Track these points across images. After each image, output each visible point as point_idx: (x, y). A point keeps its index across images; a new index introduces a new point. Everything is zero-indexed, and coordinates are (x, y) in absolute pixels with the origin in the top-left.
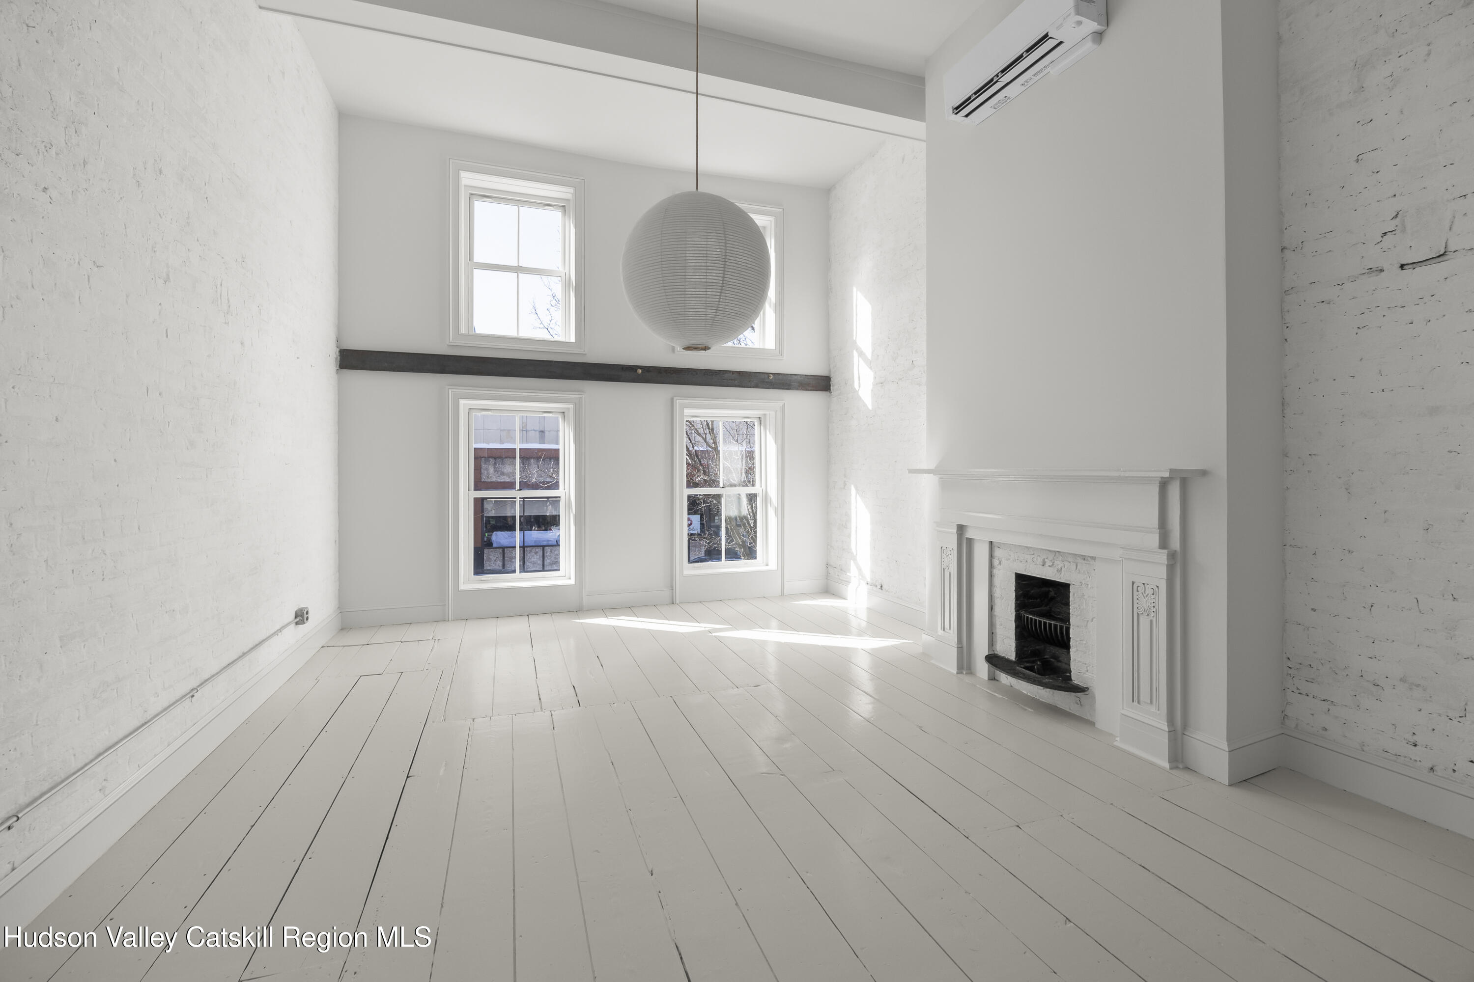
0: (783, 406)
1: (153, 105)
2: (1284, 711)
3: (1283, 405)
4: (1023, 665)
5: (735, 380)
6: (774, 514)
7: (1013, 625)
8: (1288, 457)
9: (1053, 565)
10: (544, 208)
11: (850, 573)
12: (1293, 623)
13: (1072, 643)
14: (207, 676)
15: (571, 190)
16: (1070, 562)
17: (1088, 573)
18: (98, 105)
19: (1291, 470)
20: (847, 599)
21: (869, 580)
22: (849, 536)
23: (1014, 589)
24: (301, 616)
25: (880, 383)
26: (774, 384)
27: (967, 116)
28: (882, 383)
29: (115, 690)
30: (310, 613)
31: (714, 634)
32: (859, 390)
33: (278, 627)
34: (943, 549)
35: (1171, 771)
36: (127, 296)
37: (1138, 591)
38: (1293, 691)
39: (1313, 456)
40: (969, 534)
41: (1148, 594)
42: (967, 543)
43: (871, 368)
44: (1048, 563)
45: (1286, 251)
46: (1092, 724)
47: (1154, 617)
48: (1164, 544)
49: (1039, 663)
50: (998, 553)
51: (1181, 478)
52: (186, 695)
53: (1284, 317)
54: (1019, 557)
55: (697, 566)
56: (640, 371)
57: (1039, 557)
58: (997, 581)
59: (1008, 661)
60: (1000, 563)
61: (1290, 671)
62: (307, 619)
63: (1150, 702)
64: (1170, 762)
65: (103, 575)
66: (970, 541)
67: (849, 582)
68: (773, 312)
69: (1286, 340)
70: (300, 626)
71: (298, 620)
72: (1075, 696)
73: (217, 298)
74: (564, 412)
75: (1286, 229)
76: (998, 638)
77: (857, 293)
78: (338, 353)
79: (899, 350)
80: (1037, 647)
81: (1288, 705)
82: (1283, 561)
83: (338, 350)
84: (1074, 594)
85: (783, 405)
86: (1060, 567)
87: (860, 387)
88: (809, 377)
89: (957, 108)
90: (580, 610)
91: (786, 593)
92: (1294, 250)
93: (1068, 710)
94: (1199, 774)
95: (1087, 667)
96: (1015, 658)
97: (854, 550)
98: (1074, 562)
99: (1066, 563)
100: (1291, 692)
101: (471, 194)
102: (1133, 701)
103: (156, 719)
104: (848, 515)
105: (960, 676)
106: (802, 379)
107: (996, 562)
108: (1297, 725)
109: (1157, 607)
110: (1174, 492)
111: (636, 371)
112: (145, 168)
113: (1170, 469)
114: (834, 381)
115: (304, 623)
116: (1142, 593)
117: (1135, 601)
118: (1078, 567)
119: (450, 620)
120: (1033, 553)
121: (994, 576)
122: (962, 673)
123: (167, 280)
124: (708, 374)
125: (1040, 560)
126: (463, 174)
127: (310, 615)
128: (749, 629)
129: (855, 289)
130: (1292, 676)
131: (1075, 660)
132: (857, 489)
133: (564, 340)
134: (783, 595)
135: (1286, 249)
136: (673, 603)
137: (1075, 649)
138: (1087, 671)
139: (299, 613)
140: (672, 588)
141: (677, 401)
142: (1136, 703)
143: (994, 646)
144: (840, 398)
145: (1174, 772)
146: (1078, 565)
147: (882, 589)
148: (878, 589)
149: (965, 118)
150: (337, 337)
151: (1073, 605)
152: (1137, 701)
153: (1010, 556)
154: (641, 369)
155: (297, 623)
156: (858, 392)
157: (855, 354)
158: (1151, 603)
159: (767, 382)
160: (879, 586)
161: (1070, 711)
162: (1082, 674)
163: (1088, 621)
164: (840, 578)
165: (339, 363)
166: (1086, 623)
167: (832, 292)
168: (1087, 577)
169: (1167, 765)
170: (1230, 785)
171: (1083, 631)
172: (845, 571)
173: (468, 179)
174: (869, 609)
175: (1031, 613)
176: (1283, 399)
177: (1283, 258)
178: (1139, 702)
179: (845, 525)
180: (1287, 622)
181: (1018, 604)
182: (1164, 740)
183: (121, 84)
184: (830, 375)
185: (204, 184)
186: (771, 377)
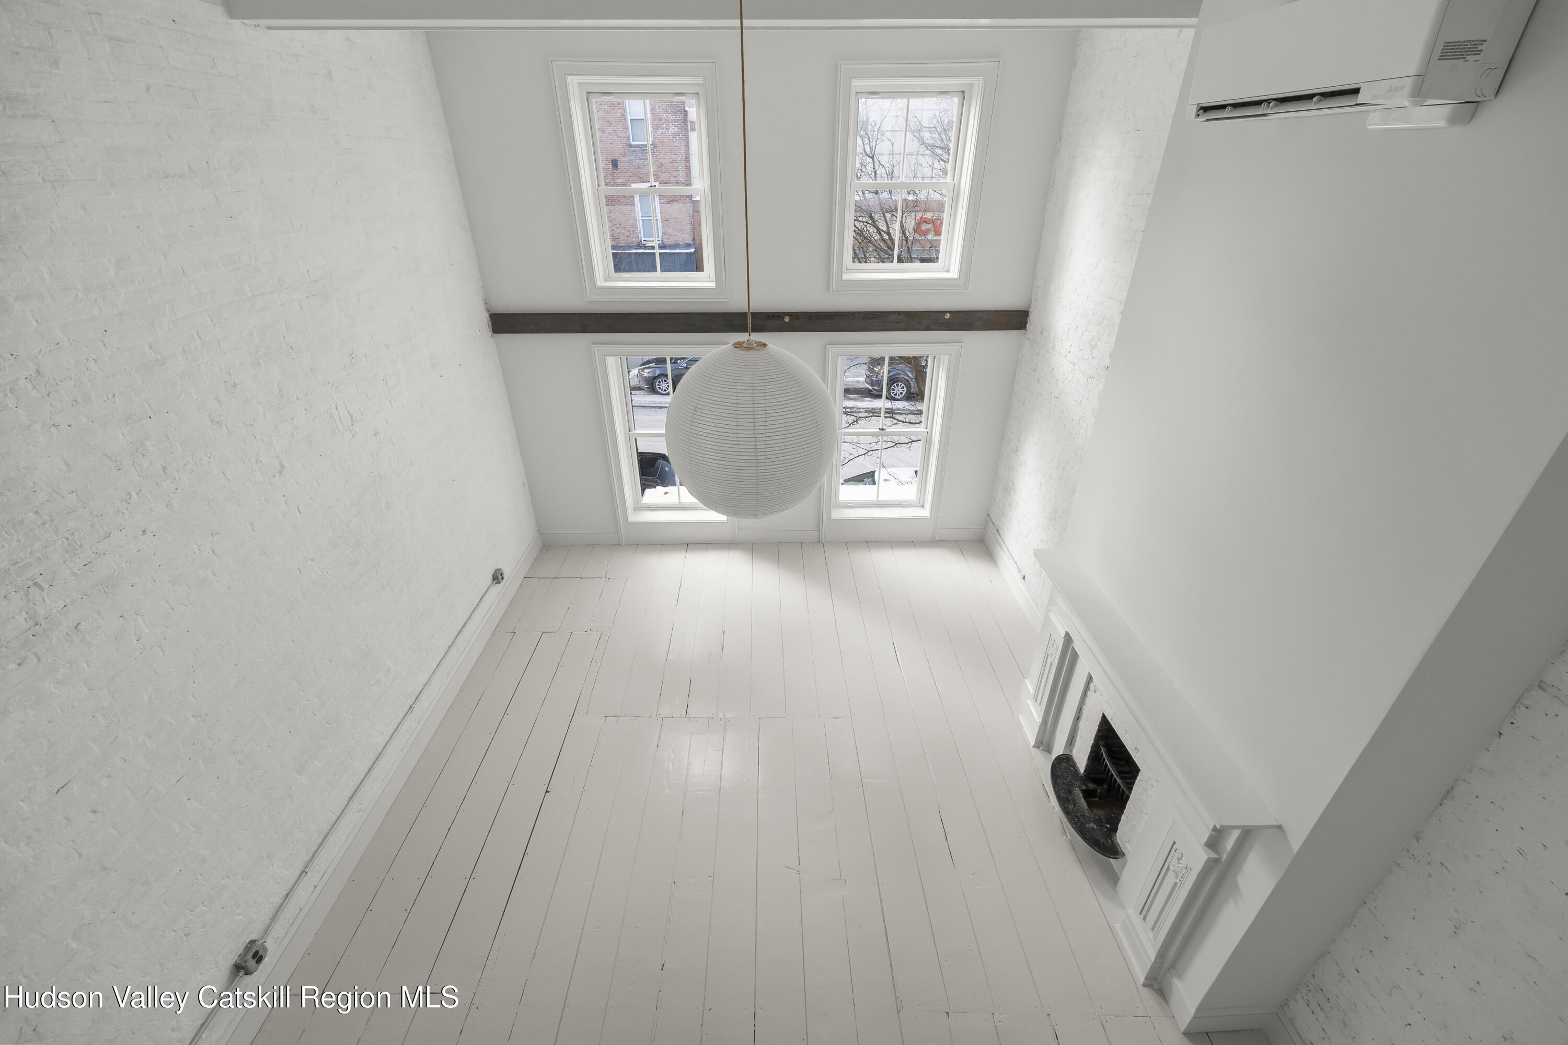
0: (960, 350)
3: (1448, 792)
4: (1085, 786)
5: (900, 323)
7: (1090, 749)
11: (1004, 542)
13: (1126, 810)
19: (1413, 855)
23: (1098, 724)
24: (498, 577)
26: (952, 325)
35: (1143, 987)
37: (1176, 852)
38: (1303, 997)
39: (1444, 868)
40: (1076, 651)
41: (1182, 864)
42: (1071, 653)
46: (1114, 879)
47: (1179, 883)
50: (1094, 686)
52: (408, 711)
56: (787, 319)
58: (1089, 703)
59: (1078, 772)
60: (1096, 693)
62: (502, 576)
63: (1151, 928)
64: (1147, 978)
66: (1075, 656)
70: (499, 583)
71: (495, 581)
78: (489, 319)
82: (1353, 914)
83: (488, 315)
84: (1140, 784)
88: (998, 312)
90: (732, 543)
91: (938, 537)
94: (1168, 1005)
96: (1084, 773)
100: (1301, 996)
101: (588, 93)
102: (1140, 914)
105: (1035, 748)
106: (989, 316)
107: (1091, 691)
108: (1293, 1019)
109: (1184, 879)
111: (783, 318)
114: (1033, 319)
115: (500, 580)
116: (1178, 858)
117: (1172, 855)
119: (624, 544)
121: (1088, 697)
122: (1038, 747)
124: (867, 318)
130: (1309, 988)
131: (1123, 825)
134: (933, 540)
136: (819, 542)
137: (1126, 818)
138: (1129, 843)
139: (495, 575)
141: (830, 349)
142: (1141, 917)
143: (1071, 749)
144: (1034, 339)
145: (1146, 990)
147: (1023, 580)
150: (485, 303)
151: (1136, 788)
152: (1143, 916)
154: (789, 316)
155: (495, 584)
158: (1181, 873)
159: (941, 323)
160: (1022, 575)
162: (1124, 839)
164: (996, 538)
165: (491, 328)
169: (1141, 976)
170: (1184, 1034)
172: (1000, 535)
176: (1452, 788)
178: (1144, 919)
181: (1099, 736)
183: (159, 357)
184: (1029, 307)
185: (283, 338)
186: (948, 316)
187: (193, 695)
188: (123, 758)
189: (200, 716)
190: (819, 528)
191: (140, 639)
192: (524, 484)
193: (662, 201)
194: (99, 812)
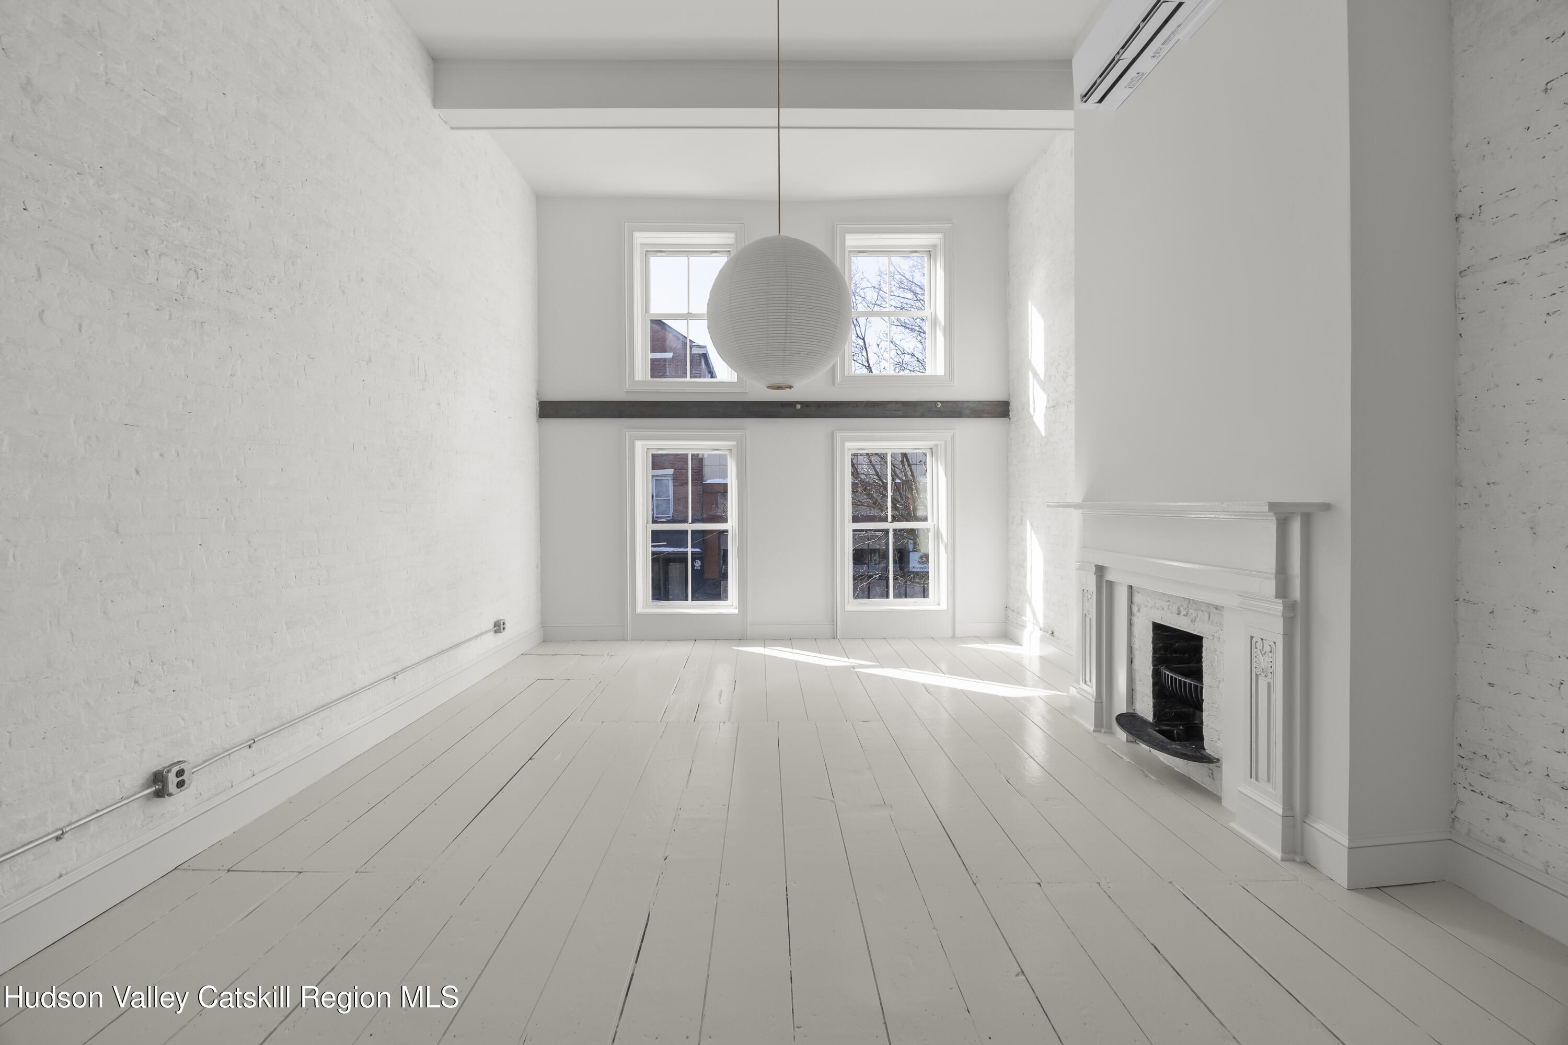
0: (953, 437)
1: (354, 230)
2: (1455, 811)
4: (1158, 727)
5: (898, 410)
6: (944, 551)
7: (1150, 681)
8: (1462, 486)
9: (1187, 614)
10: (711, 255)
11: (1026, 617)
12: (1467, 701)
13: (1205, 706)
14: (408, 664)
15: (733, 235)
16: (1202, 611)
17: (1220, 624)
18: (310, 241)
19: (1466, 504)
20: (1021, 645)
21: (1042, 626)
22: (1025, 577)
23: (1151, 640)
24: (499, 627)
25: (1052, 407)
26: (942, 413)
27: (1101, 101)
28: (1054, 407)
29: (330, 665)
30: (506, 624)
31: (856, 670)
32: (1034, 415)
33: (476, 633)
34: (1084, 592)
35: (1284, 864)
36: (336, 378)
37: (1256, 648)
38: (1464, 788)
39: (1492, 485)
40: (1110, 577)
41: (1266, 652)
42: (1107, 586)
43: (1044, 390)
44: (1183, 612)
45: (1461, 220)
46: (1217, 799)
47: (1271, 678)
48: (1282, 591)
49: (1181, 727)
50: (1137, 598)
51: (1302, 513)
52: (390, 676)
53: (1458, 305)
54: (1155, 603)
55: (862, 602)
56: (799, 406)
57: (1174, 605)
58: (1136, 630)
59: (1144, 722)
60: (1139, 610)
61: (1462, 762)
62: (504, 629)
63: (1266, 779)
64: (1283, 852)
65: (319, 581)
66: (1111, 584)
67: (1025, 627)
68: (942, 335)
69: (1460, 335)
70: (500, 634)
71: (496, 629)
72: (1208, 767)
73: (414, 370)
74: (731, 449)
75: (1460, 191)
76: (1137, 695)
77: (1031, 308)
78: (538, 405)
79: (1069, 368)
80: (1184, 710)
81: (1458, 804)
82: (1455, 620)
83: (538, 402)
84: (1206, 649)
85: (953, 435)
86: (1194, 616)
87: (1035, 411)
88: (982, 403)
89: (1085, 96)
90: (743, 639)
91: (958, 634)
92: (1471, 218)
93: (1201, 784)
94: (1318, 871)
95: (1219, 735)
96: (1154, 719)
97: (1029, 593)
98: (1208, 612)
99: (1200, 613)
100: (1462, 788)
101: (647, 251)
102: (1251, 778)
103: (362, 691)
104: (1024, 553)
105: (1096, 734)
106: (975, 405)
107: (1135, 609)
108: (1469, 831)
109: (1274, 668)
110: (1296, 528)
111: (795, 406)
112: (349, 280)
113: (1269, 503)
114: (1012, 406)
115: (501, 632)
116: (1260, 650)
117: (1254, 659)
118: (1211, 618)
119: (629, 639)
120: (1168, 600)
121: (1133, 624)
122: (1100, 731)
123: (369, 361)
124: (869, 406)
125: (1175, 608)
126: (636, 234)
127: (507, 626)
128: (896, 667)
129: (1030, 303)
130: (1465, 767)
131: (1207, 726)
132: (1031, 524)
133: (730, 381)
134: (954, 637)
135: (1462, 216)
136: (834, 638)
137: (1208, 713)
138: (1219, 739)
139: (497, 624)
140: (833, 622)
141: (838, 435)
142: (1253, 779)
143: (1134, 704)
144: (1018, 425)
145: (1288, 865)
146: (1211, 615)
147: (1053, 636)
148: (1048, 635)
149: (1099, 104)
150: (537, 391)
151: (1206, 662)
152: (1255, 777)
153: (1148, 602)
154: (800, 404)
155: (495, 632)
156: (1032, 417)
157: (1031, 375)
158: (1268, 663)
159: (934, 411)
160: (1050, 632)
161: (1203, 785)
162: (1214, 742)
163: (1220, 681)
164: (1018, 622)
165: (537, 413)
166: (1218, 682)
167: (1010, 308)
168: (1219, 630)
169: (1278, 854)
170: (1351, 889)
171: (1215, 692)
172: (1021, 615)
173: (641, 238)
174: (1042, 659)
175: (1171, 670)
176: (1456, 411)
177: (1458, 229)
178: (1257, 779)
179: (1021, 565)
180: (1459, 699)
181: (1157, 657)
182: (1277, 826)
183: (328, 221)
184: (1009, 399)
185: (401, 282)
186: (939, 405)
187: (245, 459)
188: (178, 452)
189: (241, 482)
190: (834, 622)
191: (233, 376)
192: (538, 566)
193: (676, 484)
194: (140, 476)
